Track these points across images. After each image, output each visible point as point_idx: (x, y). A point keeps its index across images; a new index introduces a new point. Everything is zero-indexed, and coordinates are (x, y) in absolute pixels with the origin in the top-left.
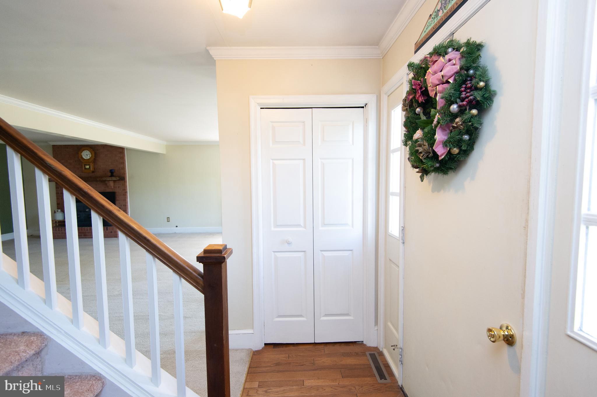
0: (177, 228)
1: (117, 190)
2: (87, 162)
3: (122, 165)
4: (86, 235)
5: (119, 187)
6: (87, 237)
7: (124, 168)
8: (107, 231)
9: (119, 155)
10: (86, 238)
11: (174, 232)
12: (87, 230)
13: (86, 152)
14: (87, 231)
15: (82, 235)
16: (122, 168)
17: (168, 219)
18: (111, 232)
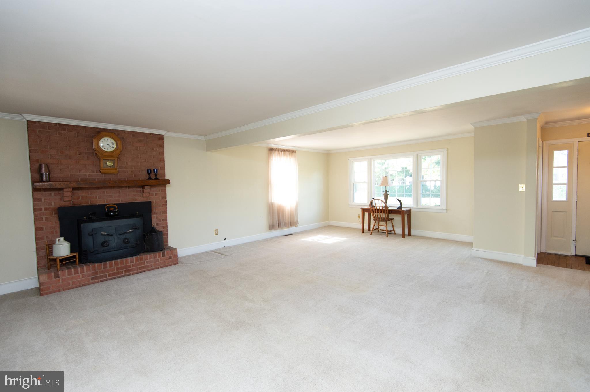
0: (226, 241)
1: (154, 199)
2: (110, 156)
3: (162, 164)
4: (129, 271)
5: (156, 194)
6: (131, 273)
7: (163, 168)
8: (164, 257)
9: (158, 149)
10: (130, 275)
11: (223, 247)
12: (132, 262)
13: (108, 140)
14: (131, 264)
15: (123, 272)
16: (161, 168)
17: (216, 231)
18: (170, 258)
